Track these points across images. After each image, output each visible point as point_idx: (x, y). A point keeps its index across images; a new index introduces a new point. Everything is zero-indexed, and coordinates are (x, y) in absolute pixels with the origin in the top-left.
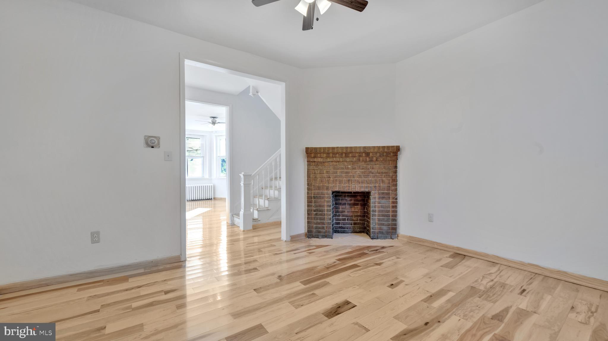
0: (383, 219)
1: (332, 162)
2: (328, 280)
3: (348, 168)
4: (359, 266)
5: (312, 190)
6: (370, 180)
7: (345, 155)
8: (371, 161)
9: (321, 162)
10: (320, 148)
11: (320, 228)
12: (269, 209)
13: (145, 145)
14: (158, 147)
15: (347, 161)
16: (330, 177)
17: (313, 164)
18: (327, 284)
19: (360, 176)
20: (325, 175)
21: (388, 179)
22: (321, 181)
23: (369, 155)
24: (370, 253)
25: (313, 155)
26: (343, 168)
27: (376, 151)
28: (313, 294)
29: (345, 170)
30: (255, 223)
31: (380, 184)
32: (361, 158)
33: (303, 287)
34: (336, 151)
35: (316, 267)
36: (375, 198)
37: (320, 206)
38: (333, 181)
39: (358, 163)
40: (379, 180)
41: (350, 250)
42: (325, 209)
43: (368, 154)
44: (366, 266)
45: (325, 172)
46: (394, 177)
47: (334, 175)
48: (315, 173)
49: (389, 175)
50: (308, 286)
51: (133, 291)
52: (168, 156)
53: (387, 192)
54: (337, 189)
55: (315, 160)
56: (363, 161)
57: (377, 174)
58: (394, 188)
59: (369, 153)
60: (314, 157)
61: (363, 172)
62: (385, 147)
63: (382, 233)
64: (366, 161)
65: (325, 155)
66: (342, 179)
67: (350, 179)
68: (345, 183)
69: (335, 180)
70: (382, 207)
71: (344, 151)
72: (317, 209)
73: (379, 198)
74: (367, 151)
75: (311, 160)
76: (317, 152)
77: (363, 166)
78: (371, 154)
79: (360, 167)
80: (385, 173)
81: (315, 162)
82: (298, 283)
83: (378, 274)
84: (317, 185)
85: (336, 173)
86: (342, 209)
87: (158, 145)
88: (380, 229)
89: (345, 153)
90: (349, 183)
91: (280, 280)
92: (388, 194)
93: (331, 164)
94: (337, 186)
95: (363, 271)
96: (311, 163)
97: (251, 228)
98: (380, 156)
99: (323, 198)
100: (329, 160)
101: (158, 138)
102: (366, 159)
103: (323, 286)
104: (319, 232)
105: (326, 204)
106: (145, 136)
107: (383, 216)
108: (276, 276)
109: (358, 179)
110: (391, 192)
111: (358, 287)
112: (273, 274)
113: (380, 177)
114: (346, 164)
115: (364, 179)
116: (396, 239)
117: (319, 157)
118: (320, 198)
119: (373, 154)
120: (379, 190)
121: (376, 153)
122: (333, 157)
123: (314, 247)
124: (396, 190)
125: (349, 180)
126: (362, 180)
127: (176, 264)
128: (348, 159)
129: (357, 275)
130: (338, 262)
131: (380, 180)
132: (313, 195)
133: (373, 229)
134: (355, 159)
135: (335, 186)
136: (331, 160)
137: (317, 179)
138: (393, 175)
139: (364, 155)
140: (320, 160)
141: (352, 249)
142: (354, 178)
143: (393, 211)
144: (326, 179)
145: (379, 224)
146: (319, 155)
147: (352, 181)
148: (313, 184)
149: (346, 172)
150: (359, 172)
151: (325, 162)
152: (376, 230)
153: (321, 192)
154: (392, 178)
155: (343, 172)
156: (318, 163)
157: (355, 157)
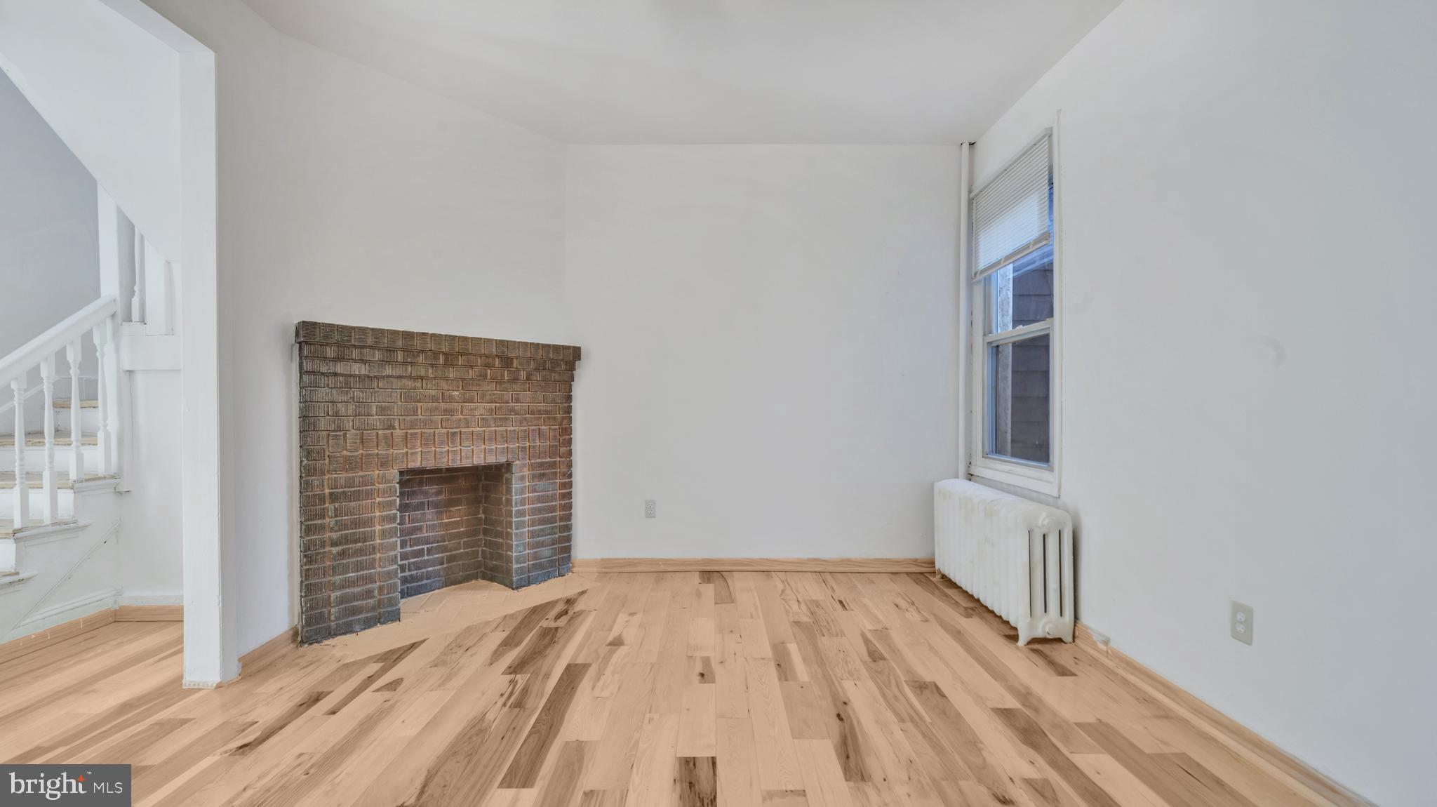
0: (542, 530)
1: (400, 377)
3: (451, 399)
4: (587, 665)
5: (323, 474)
6: (510, 431)
7: (446, 360)
8: (514, 380)
9: (359, 376)
10: (363, 331)
11: (356, 597)
15: (447, 379)
16: (392, 427)
17: (331, 380)
19: (484, 422)
20: (375, 419)
21: (553, 427)
22: (362, 441)
23: (512, 363)
24: (559, 624)
25: (331, 352)
26: (435, 399)
27: (528, 354)
28: (591, 794)
29: (443, 406)
31: (534, 440)
32: (489, 371)
34: (417, 344)
36: (522, 478)
37: (356, 524)
38: (404, 438)
39: (479, 385)
40: (534, 430)
42: (375, 532)
43: (507, 362)
45: (374, 409)
46: (565, 422)
47: (409, 418)
48: (336, 414)
49: (554, 419)
50: (541, 783)
53: (549, 460)
54: (416, 463)
55: (340, 368)
56: (493, 379)
57: (528, 416)
58: (565, 448)
59: (512, 358)
60: (336, 360)
61: (491, 410)
62: (549, 346)
63: (539, 566)
64: (499, 381)
65: (378, 355)
66: (431, 431)
67: (458, 430)
68: (441, 444)
69: (411, 434)
70: (539, 500)
71: (445, 347)
72: (347, 535)
73: (533, 478)
74: (507, 353)
75: (324, 370)
76: (350, 341)
77: (494, 394)
78: (515, 362)
79: (483, 396)
80: (547, 412)
81: (336, 374)
84: (345, 453)
85: (414, 413)
88: (535, 557)
89: (444, 353)
92: (552, 465)
93: (397, 384)
94: (416, 453)
95: (613, 673)
96: (315, 380)
98: (537, 369)
99: (369, 495)
100: (388, 371)
102: (503, 376)
104: (355, 611)
105: (377, 514)
107: (542, 522)
109: (478, 429)
110: (558, 459)
111: (656, 715)
113: (535, 423)
114: (444, 385)
115: (496, 430)
116: (570, 574)
117: (355, 361)
118: (357, 496)
119: (519, 363)
120: (533, 456)
121: (529, 360)
122: (405, 363)
123: (378, 665)
124: (570, 453)
125: (454, 434)
126: (490, 431)
128: (452, 373)
130: (521, 679)
132: (327, 491)
133: (518, 562)
134: (471, 372)
135: (412, 453)
136: (398, 371)
137: (346, 434)
138: (563, 418)
139: (497, 362)
140: (357, 369)
142: (468, 427)
143: (563, 508)
144: (380, 432)
145: (532, 547)
146: (355, 354)
147: (463, 437)
148: (327, 453)
149: (446, 410)
150: (482, 411)
151: (375, 377)
152: (525, 563)
153: (362, 476)
154: (561, 424)
155: (437, 408)
156: (351, 379)
157: (472, 367)
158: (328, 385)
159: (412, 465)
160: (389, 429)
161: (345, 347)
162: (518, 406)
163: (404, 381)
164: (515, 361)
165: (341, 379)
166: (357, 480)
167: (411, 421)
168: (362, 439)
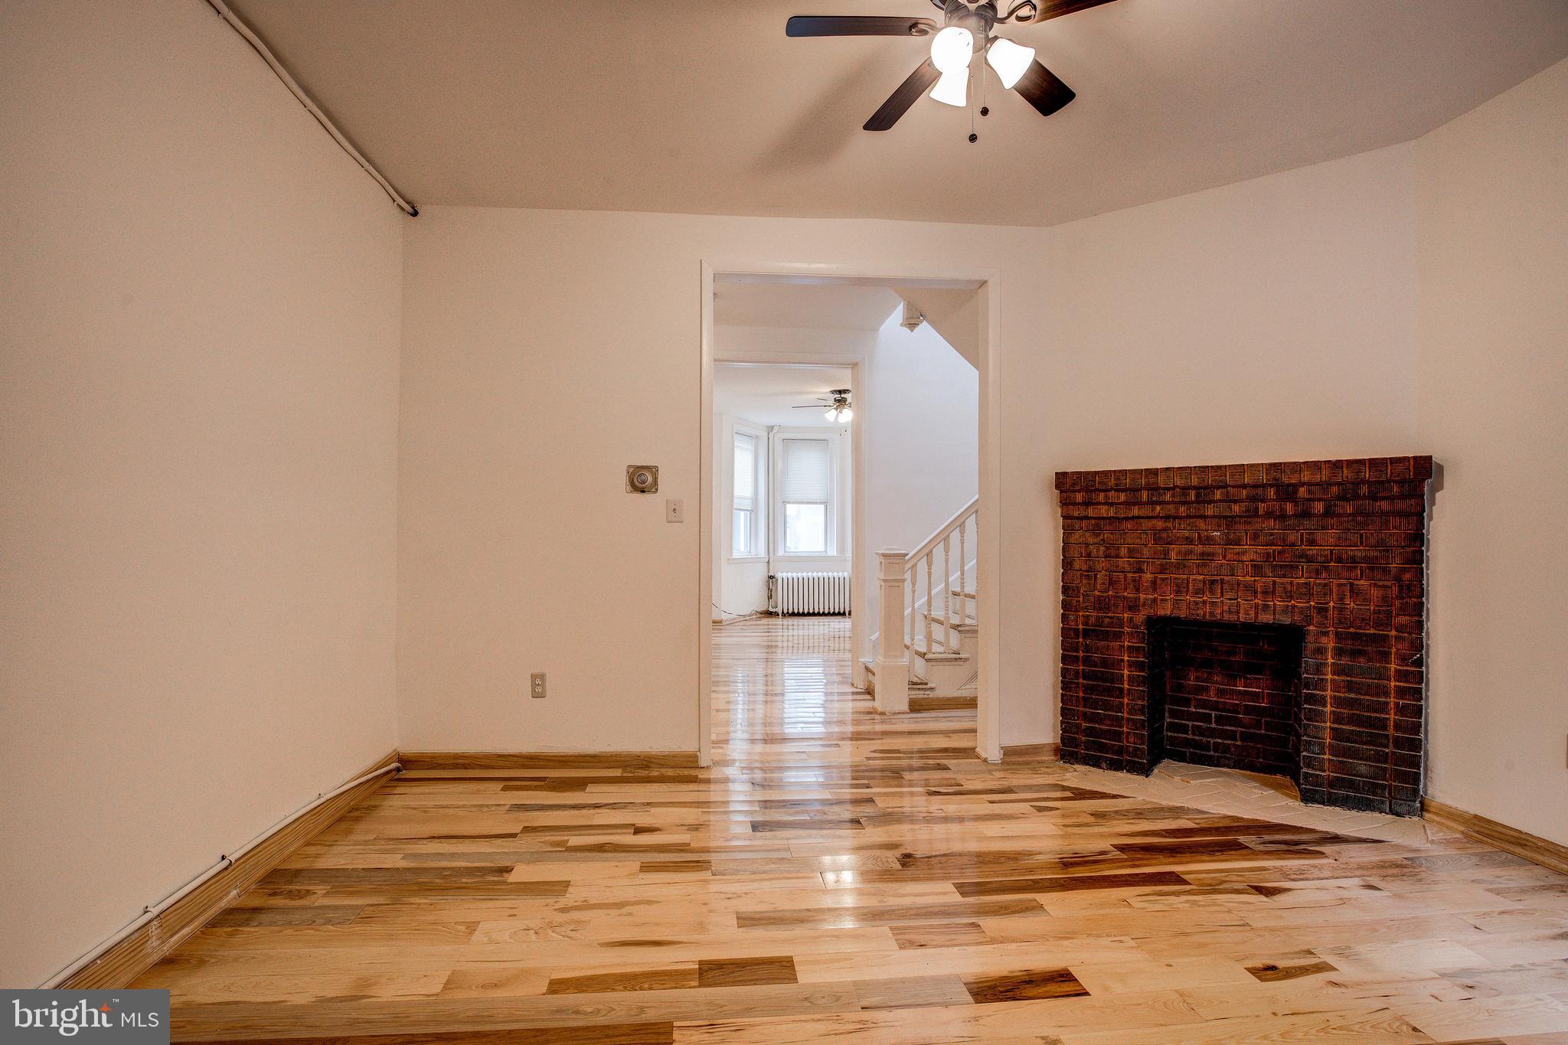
0: (1357, 732)
1: (1148, 517)
2: (1041, 898)
3: (1209, 540)
4: (1185, 882)
5: (1077, 611)
6: (1298, 584)
7: (1198, 496)
8: (1306, 514)
9: (1109, 518)
10: (1106, 474)
11: (1102, 734)
12: (961, 656)
13: (629, 488)
14: (654, 490)
15: (1204, 517)
16: (1140, 571)
17: (1085, 523)
18: (1037, 908)
19: (1257, 570)
20: (1123, 562)
21: (1380, 583)
22: (1111, 582)
23: (1296, 492)
24: (1261, 848)
25: (1079, 497)
26: (1189, 541)
27: (1324, 476)
28: (976, 926)
29: (1200, 549)
30: (920, 695)
31: (1342, 599)
32: (1261, 505)
33: (956, 898)
34: (1161, 481)
35: (1030, 854)
36: (1320, 651)
37: (1105, 663)
38: (1154, 582)
39: (1250, 523)
40: (1340, 585)
41: (1190, 825)
42: (1123, 676)
43: (1287, 492)
44: (1213, 888)
45: (1123, 551)
46: (1407, 576)
47: (1158, 562)
48: (1089, 555)
49: (1385, 570)
50: (971, 900)
51: (584, 812)
52: (674, 512)
53: (1372, 631)
54: (1166, 610)
55: (1091, 512)
56: (1269, 515)
57: (1332, 563)
58: (1406, 618)
59: (1296, 486)
60: (1087, 504)
61: (1268, 555)
63: (1351, 785)
64: (1283, 517)
65: (1123, 497)
66: (1185, 577)
67: (1218, 577)
69: (1163, 579)
70: (1350, 687)
71: (1195, 481)
72: (1096, 672)
73: (1339, 652)
74: (1285, 479)
75: (1076, 514)
76: (1094, 485)
77: (1272, 534)
78: (1302, 492)
79: (1255, 536)
80: (1366, 559)
81: (1088, 518)
82: (948, 886)
83: (1241, 923)
84: (1096, 593)
85: (1166, 553)
86: (1197, 679)
87: (654, 488)
88: (1341, 767)
89: (1195, 488)
90: (1212, 592)
91: (904, 865)
92: (1381, 640)
93: (1147, 524)
94: (1166, 600)
95: (1187, 901)
96: (1077, 524)
97: (905, 707)
98: (1342, 497)
99: (1118, 636)
100: (1136, 511)
101: (653, 470)
102: (1283, 509)
103: (1013, 912)
105: (1126, 658)
106: (630, 467)
107: (1352, 720)
108: (898, 853)
109: (1248, 578)
110: (1393, 633)
111: (1133, 943)
112: (893, 846)
113: (1346, 574)
114: (1201, 524)
115: (1274, 582)
116: (1416, 819)
117: (1104, 504)
118: (1106, 636)
119: (1309, 491)
120: (1341, 622)
121: (1325, 485)
122: (1151, 503)
123: (1068, 794)
124: (1418, 627)
125: (1213, 582)
126: (1264, 582)
127: (686, 772)
128: (1210, 511)
129: (1158, 907)
131: (1344, 585)
132: (1081, 627)
133: (1308, 766)
134: (1236, 508)
135: (1162, 600)
136: (1145, 511)
137: (1096, 575)
138: (1403, 570)
139: (1271, 493)
140: (1103, 511)
141: (1198, 821)
142: (1233, 575)
143: (1401, 710)
144: (1130, 575)
145: (1334, 751)
146: (1101, 497)
147: (1225, 586)
148: (1081, 591)
149: (1203, 554)
150: (1253, 556)
151: (1125, 518)
152: (1324, 771)
153: (1111, 618)
154: (1398, 579)
155: (1191, 552)
156: (1102, 522)
157: (1235, 502)
158: (1082, 528)
159: (1161, 612)
160: (1138, 572)
161: (1091, 491)
162: (1313, 551)
163: (1154, 521)
164: (1302, 489)
165: (1093, 521)
166: (1107, 620)
167: (1161, 565)
168: (1110, 579)
